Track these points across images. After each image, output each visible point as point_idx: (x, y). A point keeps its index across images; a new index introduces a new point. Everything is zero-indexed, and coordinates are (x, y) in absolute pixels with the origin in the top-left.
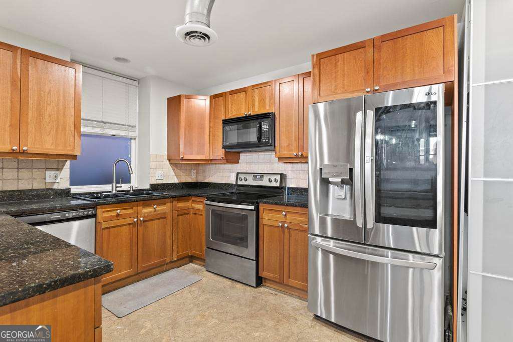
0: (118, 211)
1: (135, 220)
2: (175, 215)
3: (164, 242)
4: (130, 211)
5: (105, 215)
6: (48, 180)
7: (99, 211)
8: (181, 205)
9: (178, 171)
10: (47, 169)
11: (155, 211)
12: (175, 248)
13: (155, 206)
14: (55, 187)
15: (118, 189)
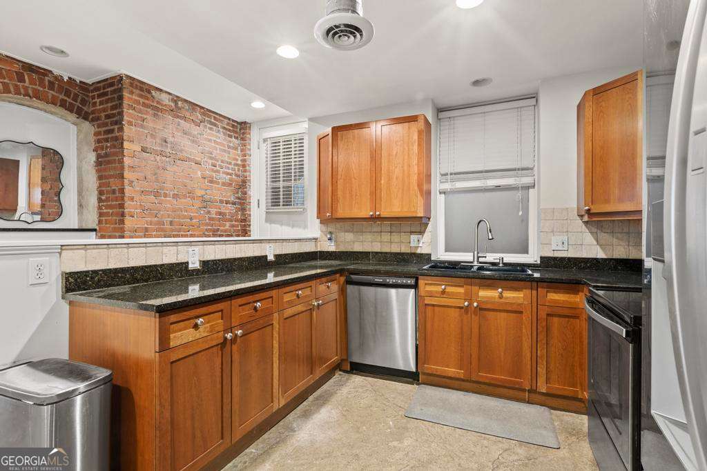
0: (443, 287)
1: (466, 304)
2: (543, 314)
3: (518, 353)
4: (461, 290)
5: (429, 288)
6: (412, 245)
7: (421, 282)
8: (557, 297)
9: (604, 237)
10: (412, 232)
11: (501, 297)
12: (542, 370)
13: (500, 290)
14: (419, 251)
15: (481, 260)
